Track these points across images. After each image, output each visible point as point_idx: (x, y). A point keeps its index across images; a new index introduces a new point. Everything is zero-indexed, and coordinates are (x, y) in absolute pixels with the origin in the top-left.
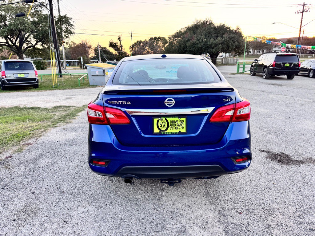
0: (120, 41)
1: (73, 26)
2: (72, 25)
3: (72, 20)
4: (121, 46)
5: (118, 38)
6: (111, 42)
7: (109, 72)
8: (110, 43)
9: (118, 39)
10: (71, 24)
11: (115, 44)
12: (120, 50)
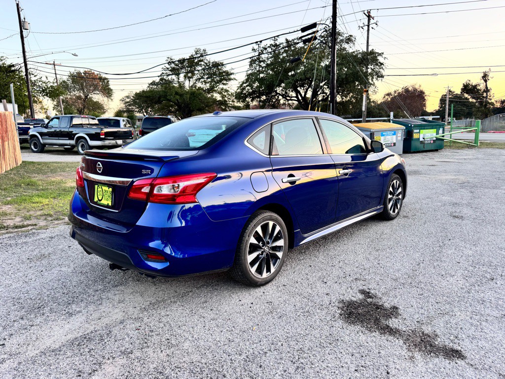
0: (486, 81)
1: (382, 66)
2: (382, 64)
3: (383, 56)
4: (487, 90)
5: (482, 75)
6: (465, 84)
7: (383, 135)
8: (464, 86)
9: (483, 77)
10: (380, 62)
11: (475, 87)
12: (483, 97)
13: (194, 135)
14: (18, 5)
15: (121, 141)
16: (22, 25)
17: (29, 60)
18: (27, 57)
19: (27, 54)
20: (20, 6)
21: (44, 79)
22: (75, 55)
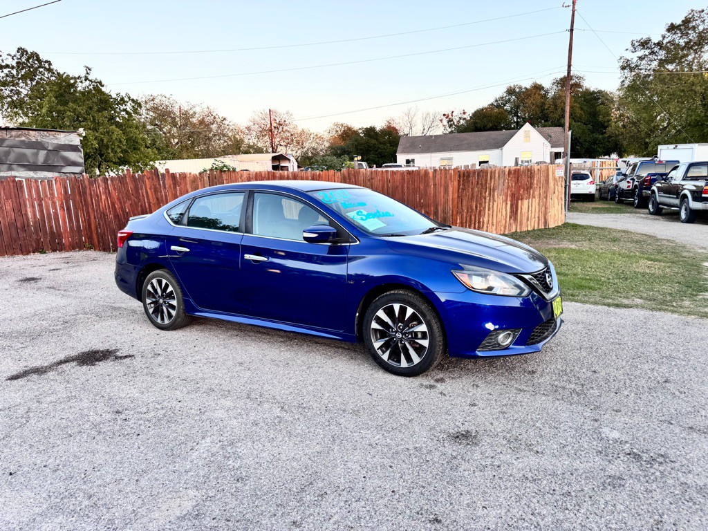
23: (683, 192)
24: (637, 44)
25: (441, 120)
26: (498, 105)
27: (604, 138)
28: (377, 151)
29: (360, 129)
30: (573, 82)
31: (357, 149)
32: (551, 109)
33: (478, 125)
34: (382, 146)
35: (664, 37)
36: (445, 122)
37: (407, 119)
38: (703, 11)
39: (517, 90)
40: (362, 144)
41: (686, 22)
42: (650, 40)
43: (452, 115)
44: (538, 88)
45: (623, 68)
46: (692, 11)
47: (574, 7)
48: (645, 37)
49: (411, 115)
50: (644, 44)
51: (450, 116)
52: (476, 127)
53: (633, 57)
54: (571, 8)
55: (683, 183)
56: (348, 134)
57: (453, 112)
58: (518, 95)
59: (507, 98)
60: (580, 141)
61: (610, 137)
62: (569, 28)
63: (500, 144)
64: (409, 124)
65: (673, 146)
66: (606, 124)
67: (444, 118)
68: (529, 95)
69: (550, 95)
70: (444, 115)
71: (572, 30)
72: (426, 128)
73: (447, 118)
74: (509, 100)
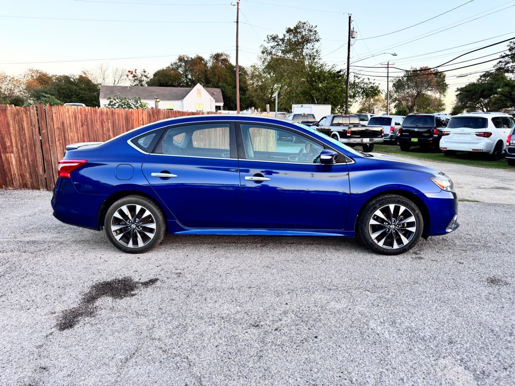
13: (448, 134)
14: (350, 17)
15: (368, 139)
16: (351, 34)
17: (351, 65)
18: (350, 63)
19: (350, 60)
20: (352, 19)
21: (366, 81)
22: (395, 55)
23: (333, 133)
24: (270, 38)
25: (128, 76)
26: (174, 69)
27: (246, 98)
28: (77, 95)
29: (54, 76)
30: (223, 58)
31: (59, 93)
32: (211, 75)
33: (162, 82)
34: (82, 92)
35: (284, 35)
36: (131, 76)
37: (100, 71)
38: (305, 23)
39: (186, 59)
40: (64, 89)
41: (297, 28)
42: (278, 37)
43: (136, 72)
44: (200, 59)
45: (263, 53)
46: (300, 22)
47: (238, 7)
48: (275, 35)
49: (104, 68)
50: (274, 38)
51: (134, 73)
52: (160, 83)
53: (268, 46)
54: (236, 6)
55: (331, 128)
56: (43, 79)
57: (136, 70)
58: (186, 62)
59: (179, 64)
60: (232, 99)
61: (248, 98)
62: (236, 21)
63: (181, 97)
64: (102, 76)
65: (300, 105)
66: (246, 89)
67: (130, 74)
68: (196, 64)
69: (210, 64)
70: (129, 72)
71: (237, 22)
72: (117, 80)
73: (131, 74)
74: (181, 65)
